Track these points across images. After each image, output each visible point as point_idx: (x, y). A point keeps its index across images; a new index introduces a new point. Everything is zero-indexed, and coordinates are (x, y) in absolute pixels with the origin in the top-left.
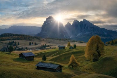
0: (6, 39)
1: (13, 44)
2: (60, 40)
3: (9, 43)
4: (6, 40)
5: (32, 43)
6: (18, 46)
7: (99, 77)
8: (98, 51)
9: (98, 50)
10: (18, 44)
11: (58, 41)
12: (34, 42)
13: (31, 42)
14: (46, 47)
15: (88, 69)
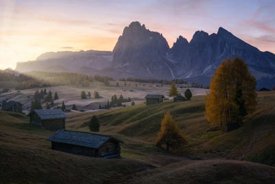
0: (29, 85)
1: (45, 96)
2: (160, 85)
3: (36, 93)
4: (29, 88)
5: (89, 94)
6: (55, 102)
7: (214, 165)
8: (239, 99)
9: (239, 97)
10: (56, 97)
11: (154, 86)
12: (92, 91)
13: (87, 91)
14: (123, 104)
15: (211, 151)
